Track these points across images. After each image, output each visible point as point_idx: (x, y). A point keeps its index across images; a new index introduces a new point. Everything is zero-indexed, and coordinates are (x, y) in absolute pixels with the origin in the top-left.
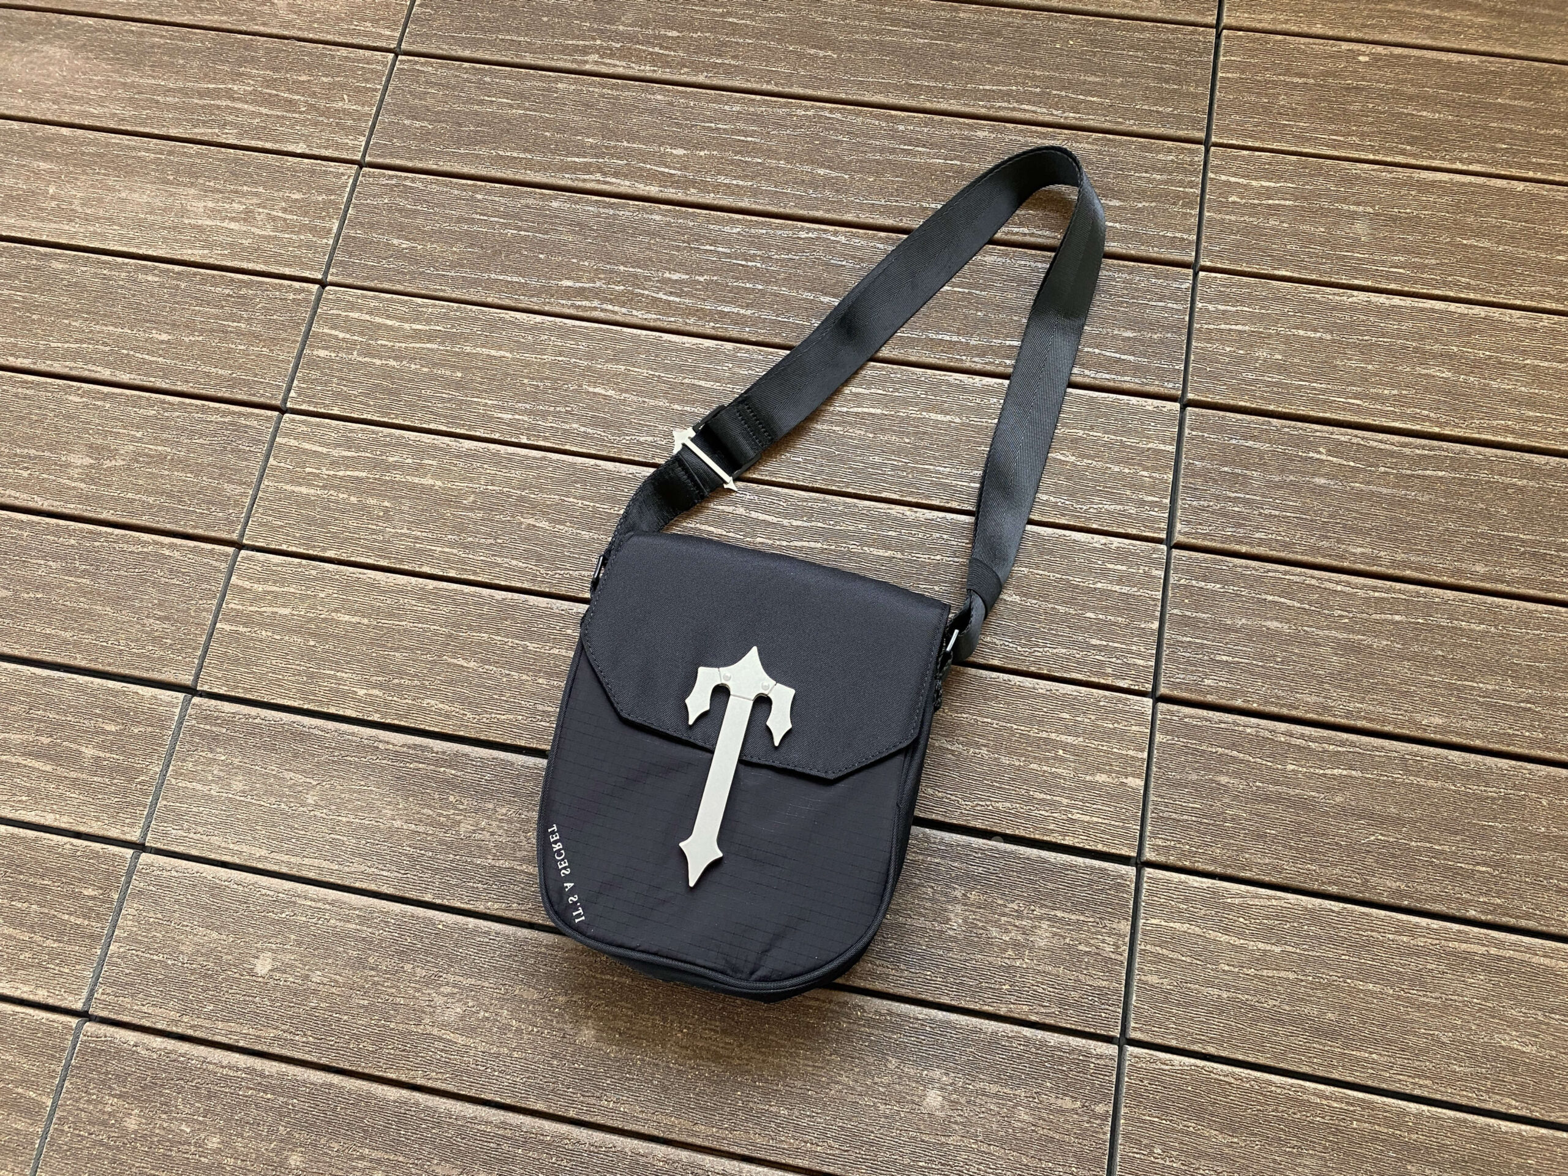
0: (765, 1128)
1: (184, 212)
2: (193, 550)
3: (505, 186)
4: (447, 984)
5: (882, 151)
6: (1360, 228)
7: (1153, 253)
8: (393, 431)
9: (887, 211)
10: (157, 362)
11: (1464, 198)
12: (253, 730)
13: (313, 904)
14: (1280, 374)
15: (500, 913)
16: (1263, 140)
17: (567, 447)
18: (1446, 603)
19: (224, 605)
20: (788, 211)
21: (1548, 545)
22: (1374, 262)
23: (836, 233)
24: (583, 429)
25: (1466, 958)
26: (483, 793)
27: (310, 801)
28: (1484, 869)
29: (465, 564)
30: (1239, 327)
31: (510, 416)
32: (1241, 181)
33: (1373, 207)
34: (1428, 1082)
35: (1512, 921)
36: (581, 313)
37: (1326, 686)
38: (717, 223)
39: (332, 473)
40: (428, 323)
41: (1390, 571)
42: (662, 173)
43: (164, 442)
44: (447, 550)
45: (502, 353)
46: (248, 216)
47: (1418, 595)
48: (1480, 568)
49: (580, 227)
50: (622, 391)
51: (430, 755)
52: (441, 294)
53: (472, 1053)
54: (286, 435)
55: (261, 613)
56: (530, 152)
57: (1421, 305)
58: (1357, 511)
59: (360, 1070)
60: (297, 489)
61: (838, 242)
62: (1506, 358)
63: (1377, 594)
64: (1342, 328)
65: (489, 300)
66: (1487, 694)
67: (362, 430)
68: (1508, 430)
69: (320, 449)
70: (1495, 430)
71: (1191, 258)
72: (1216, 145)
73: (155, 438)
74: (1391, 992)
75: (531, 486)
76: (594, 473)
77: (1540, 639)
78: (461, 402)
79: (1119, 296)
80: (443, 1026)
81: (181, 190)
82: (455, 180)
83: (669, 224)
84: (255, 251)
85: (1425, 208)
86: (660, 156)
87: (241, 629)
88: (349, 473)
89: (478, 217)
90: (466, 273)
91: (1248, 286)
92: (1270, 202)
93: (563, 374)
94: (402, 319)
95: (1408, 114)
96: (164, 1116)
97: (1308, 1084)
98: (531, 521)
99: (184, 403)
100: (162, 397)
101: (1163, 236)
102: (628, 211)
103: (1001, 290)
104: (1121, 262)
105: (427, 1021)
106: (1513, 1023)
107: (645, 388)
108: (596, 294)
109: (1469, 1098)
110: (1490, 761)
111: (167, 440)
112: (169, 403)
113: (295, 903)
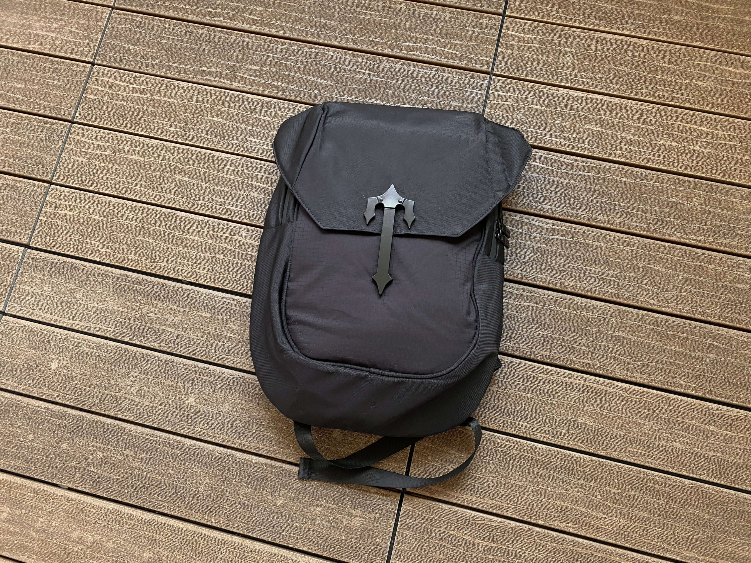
0: (264, 442)
1: (30, 27)
2: (29, 184)
3: (178, 22)
4: (133, 376)
5: (354, 12)
6: (568, 59)
7: (472, 66)
8: (122, 134)
9: (353, 41)
10: (16, 97)
11: (617, 47)
12: (54, 265)
13: (77, 340)
14: (523, 125)
15: (157, 348)
16: (529, 15)
17: (199, 144)
18: (584, 232)
19: (43, 209)
20: (307, 39)
21: (633, 208)
22: (572, 75)
23: (328, 51)
24: (206, 136)
25: (570, 385)
26: (153, 297)
27: (78, 297)
28: (584, 348)
29: (150, 195)
30: (508, 103)
31: (174, 129)
32: (516, 34)
33: (575, 49)
34: (547, 436)
35: (593, 371)
36: (209, 83)
37: (525, 266)
38: (275, 43)
39: (93, 152)
40: (140, 84)
41: (561, 217)
42: (251, 19)
43: (18, 134)
44: (142, 189)
45: (173, 100)
46: (60, 31)
47: (572, 228)
48: (601, 217)
49: (212, 42)
50: (225, 119)
51: (130, 279)
52: (147, 72)
53: (142, 405)
54: (73, 134)
55: (59, 214)
56: (191, 5)
57: (591, 96)
58: (550, 190)
59: (94, 410)
60: (77, 158)
61: (329, 55)
62: (626, 122)
63: (554, 227)
64: (553, 105)
65: (168, 75)
66: (596, 273)
67: (108, 133)
68: (621, 155)
69: (88, 141)
70: (616, 155)
71: (489, 69)
72: (508, 16)
73: (14, 133)
74: (537, 398)
75: (181, 162)
76: (210, 157)
77: (623, 250)
78: (153, 122)
79: (455, 86)
80: (130, 394)
81: (30, 17)
82: (155, 18)
83: (252, 43)
84: (62, 47)
85: (599, 51)
86: (251, 11)
87: (50, 220)
88: (101, 152)
89: (165, 36)
90: (158, 62)
91: (514, 84)
92: (529, 45)
93: (200, 111)
94: (128, 83)
95: (598, 5)
96: (10, 425)
97: (496, 434)
98: (180, 178)
99: (28, 117)
100: (18, 113)
101: (478, 59)
102: (235, 36)
103: (401, 80)
104: (457, 70)
105: (123, 391)
106: (587, 413)
107: (236, 119)
108: (217, 74)
109: (564, 443)
110: (593, 302)
111: (20, 133)
112: (22, 117)
113: (69, 340)
